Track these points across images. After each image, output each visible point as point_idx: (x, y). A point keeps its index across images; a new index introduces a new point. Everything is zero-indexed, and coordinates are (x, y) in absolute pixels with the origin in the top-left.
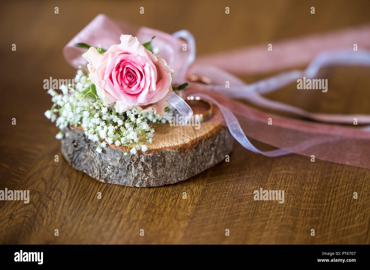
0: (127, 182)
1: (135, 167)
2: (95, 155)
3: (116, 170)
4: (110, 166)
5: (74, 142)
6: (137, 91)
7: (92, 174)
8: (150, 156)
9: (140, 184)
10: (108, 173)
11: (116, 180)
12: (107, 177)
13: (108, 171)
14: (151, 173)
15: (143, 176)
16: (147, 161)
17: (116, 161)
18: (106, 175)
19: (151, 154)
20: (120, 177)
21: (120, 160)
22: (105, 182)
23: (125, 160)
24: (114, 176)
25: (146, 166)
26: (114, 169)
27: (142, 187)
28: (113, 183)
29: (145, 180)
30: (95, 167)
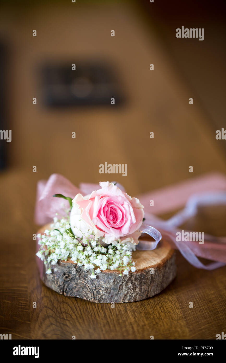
0: (118, 300)
1: (126, 286)
2: (86, 282)
3: (108, 291)
4: (103, 288)
5: (65, 274)
6: (120, 225)
7: (86, 297)
8: (138, 275)
9: (129, 300)
10: (102, 294)
11: (108, 299)
12: (101, 298)
13: (101, 293)
14: (138, 289)
15: (131, 293)
16: (136, 279)
17: (110, 283)
18: (100, 296)
19: (139, 274)
20: (112, 296)
21: (113, 282)
22: (98, 302)
23: (117, 281)
24: (106, 296)
25: (135, 284)
26: (107, 290)
27: (130, 302)
28: (105, 302)
29: (133, 296)
30: (88, 291)
